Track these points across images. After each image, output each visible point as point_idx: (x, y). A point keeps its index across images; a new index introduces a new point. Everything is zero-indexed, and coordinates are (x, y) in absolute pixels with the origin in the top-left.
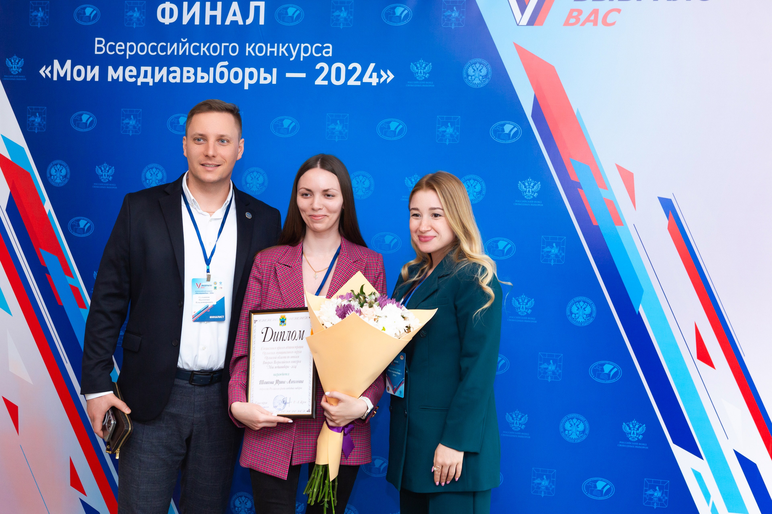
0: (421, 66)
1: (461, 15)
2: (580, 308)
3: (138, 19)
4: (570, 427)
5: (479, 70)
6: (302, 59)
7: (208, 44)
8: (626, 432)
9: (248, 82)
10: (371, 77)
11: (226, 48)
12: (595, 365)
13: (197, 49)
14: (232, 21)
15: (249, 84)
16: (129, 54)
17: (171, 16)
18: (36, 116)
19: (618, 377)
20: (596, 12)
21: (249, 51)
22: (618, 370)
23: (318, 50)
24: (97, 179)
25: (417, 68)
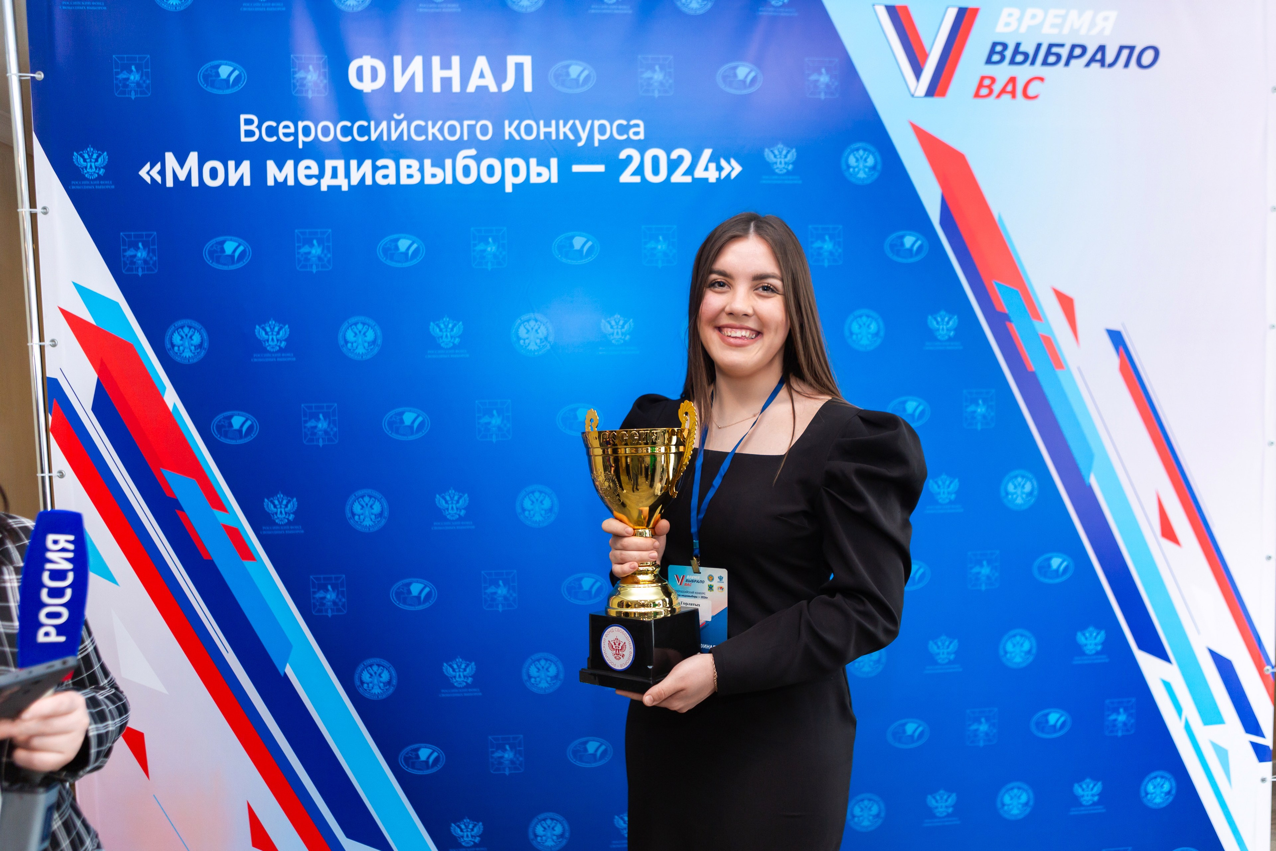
0: (780, 153)
1: (832, 79)
2: (1019, 487)
3: (316, 84)
4: (1013, 647)
5: (863, 159)
6: (596, 144)
7: (440, 123)
8: (1082, 644)
9: (510, 182)
10: (706, 169)
11: (471, 128)
12: (1040, 559)
13: (421, 130)
14: (479, 88)
15: (514, 185)
16: (303, 142)
17: (374, 78)
18: (138, 248)
19: (1068, 572)
20: (1013, 80)
21: (510, 134)
22: (1069, 564)
23: (622, 130)
24: (259, 347)
25: (775, 156)
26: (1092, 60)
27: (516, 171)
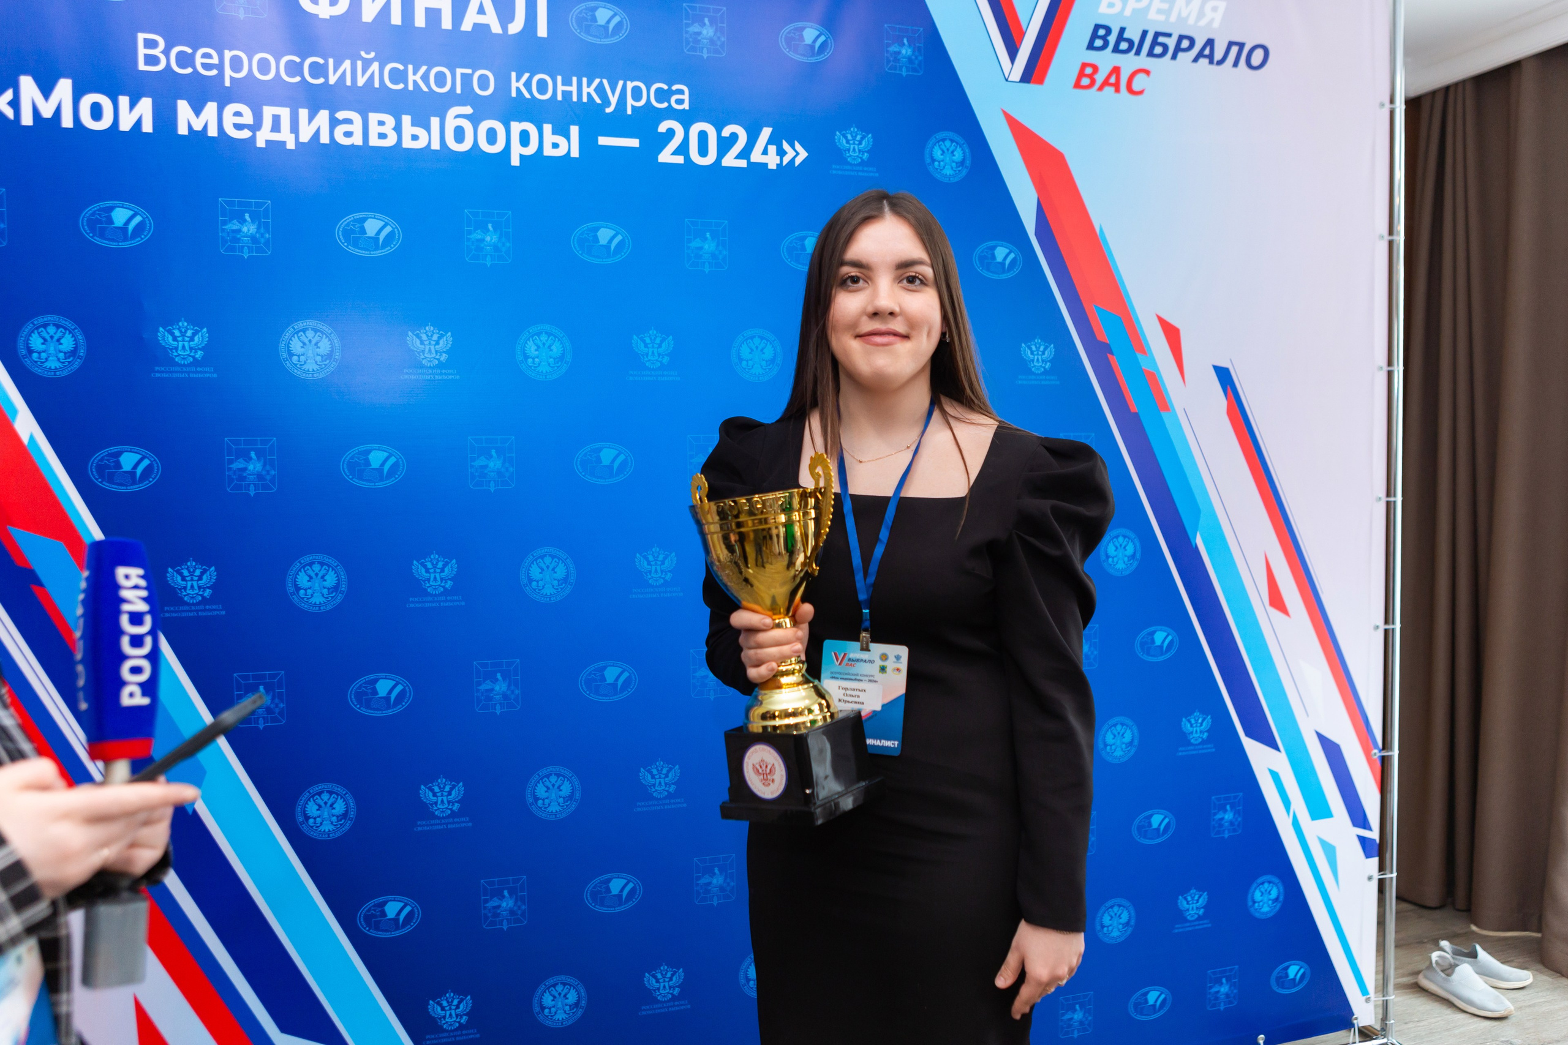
0: (854, 138)
1: (916, 53)
2: (1119, 547)
5: (950, 152)
6: (629, 112)
7: (424, 68)
8: (1187, 731)
9: (517, 152)
10: (765, 152)
11: (467, 79)
12: (1143, 634)
13: (398, 76)
14: (475, 25)
15: (522, 157)
16: (231, 78)
19: (1173, 649)
20: (1116, 70)
21: (518, 89)
23: (662, 95)
24: (164, 357)
25: (847, 142)
26: (1200, 55)
27: (525, 138)
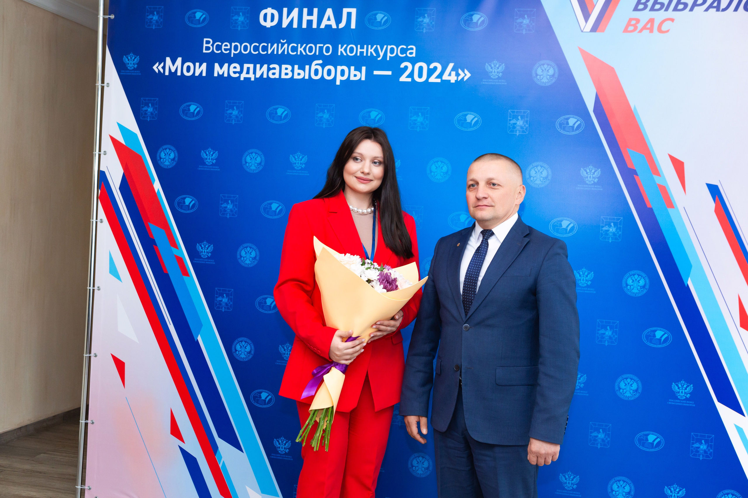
0: (495, 66)
1: (531, 22)
2: (635, 280)
3: (243, 23)
4: (625, 386)
5: (546, 70)
6: (388, 59)
7: (305, 45)
8: (675, 391)
9: (339, 78)
10: (450, 75)
11: (321, 48)
12: (648, 331)
13: (294, 49)
14: (326, 26)
15: (341, 80)
16: (234, 53)
17: (272, 20)
18: (149, 106)
19: (668, 342)
20: (652, 21)
21: (341, 52)
22: (668, 336)
23: (403, 51)
24: (202, 162)
25: (492, 68)
26: (711, 6)
27: (343, 73)
